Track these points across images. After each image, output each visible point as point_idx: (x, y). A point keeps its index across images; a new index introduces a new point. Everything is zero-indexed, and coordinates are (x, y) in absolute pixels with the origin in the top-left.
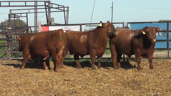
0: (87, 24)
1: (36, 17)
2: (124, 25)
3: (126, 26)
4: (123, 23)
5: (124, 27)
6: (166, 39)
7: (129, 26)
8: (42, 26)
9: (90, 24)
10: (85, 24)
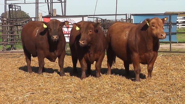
0: (89, 16)
1: (37, 8)
2: (127, 17)
3: (129, 18)
4: (126, 15)
5: (127, 18)
6: (168, 32)
7: (132, 17)
8: (43, 17)
9: (94, 15)
10: (87, 16)
